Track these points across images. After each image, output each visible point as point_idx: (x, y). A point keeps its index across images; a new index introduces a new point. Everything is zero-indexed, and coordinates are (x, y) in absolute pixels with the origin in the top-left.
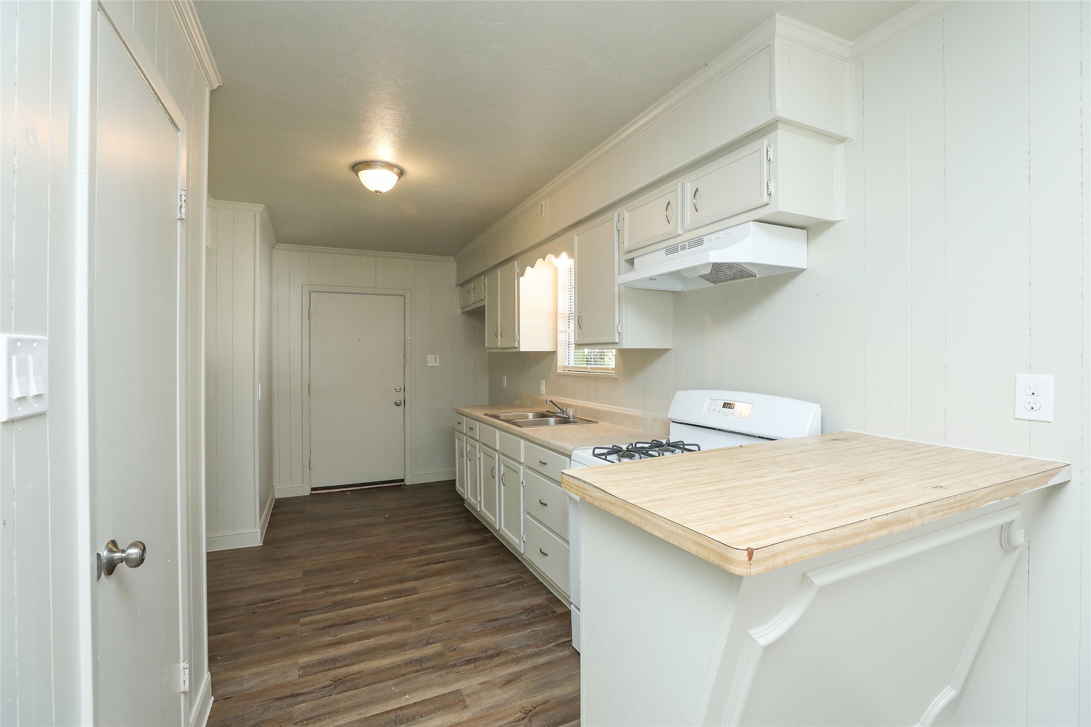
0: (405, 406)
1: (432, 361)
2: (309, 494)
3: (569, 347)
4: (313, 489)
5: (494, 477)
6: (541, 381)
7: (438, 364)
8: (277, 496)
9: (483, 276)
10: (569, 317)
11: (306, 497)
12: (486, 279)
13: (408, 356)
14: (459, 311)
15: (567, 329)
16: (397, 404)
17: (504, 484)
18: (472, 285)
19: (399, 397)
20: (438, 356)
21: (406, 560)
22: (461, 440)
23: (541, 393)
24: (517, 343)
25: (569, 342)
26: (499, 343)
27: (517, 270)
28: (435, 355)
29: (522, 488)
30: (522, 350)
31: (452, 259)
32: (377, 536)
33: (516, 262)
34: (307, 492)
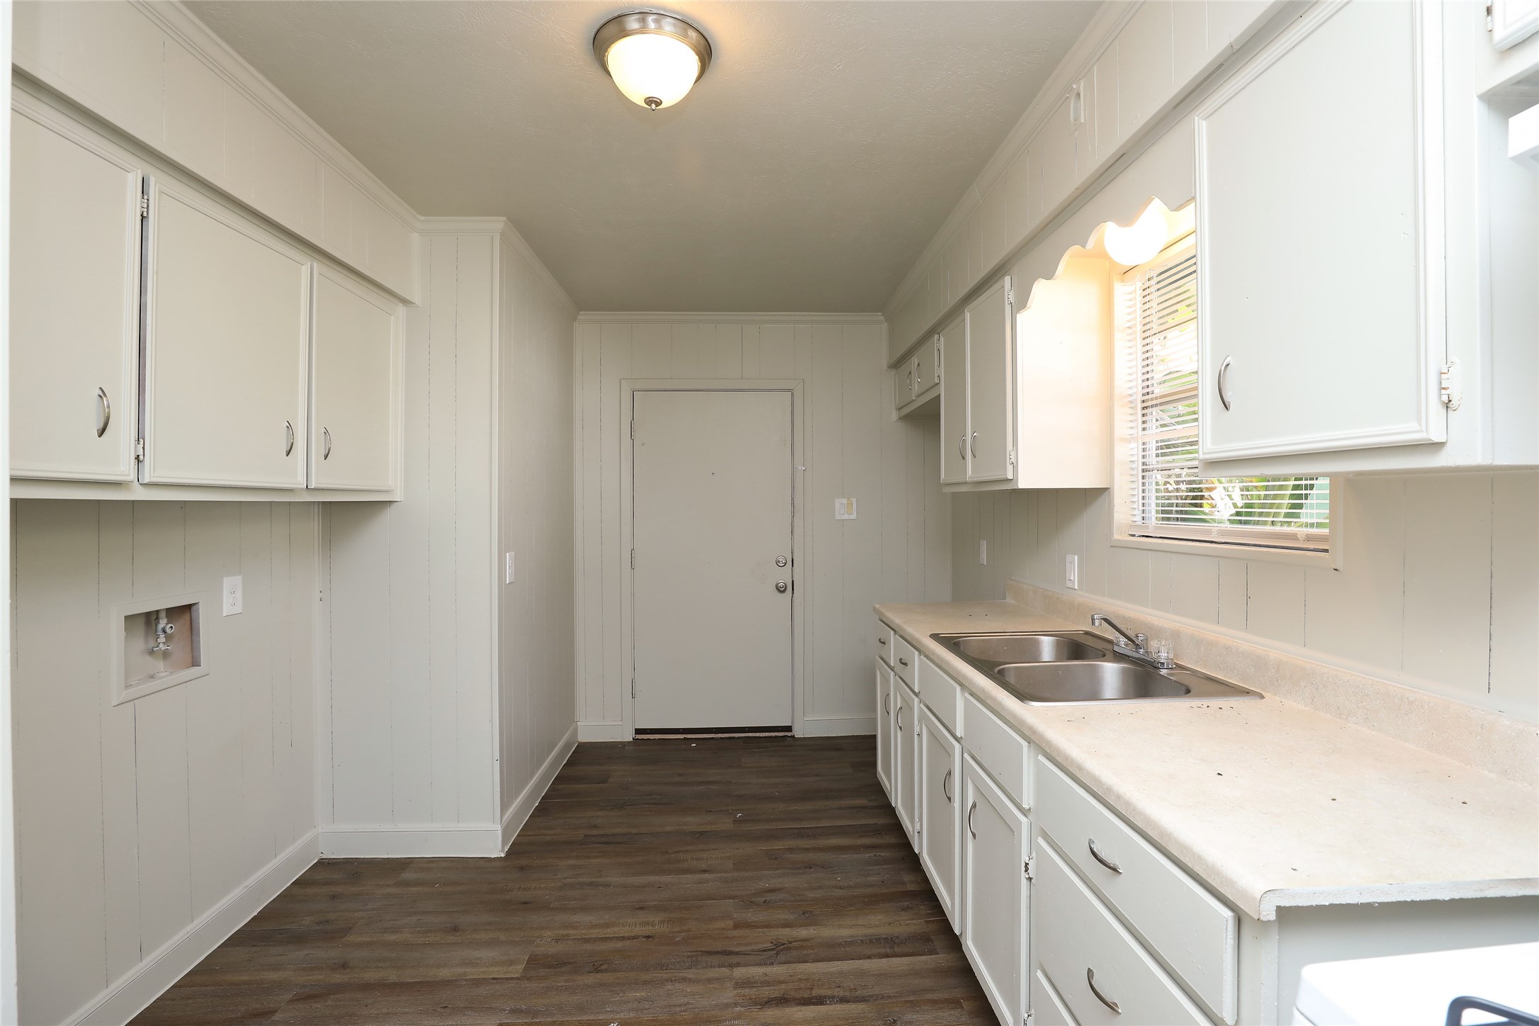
0: (793, 593)
1: (844, 509)
2: (632, 740)
3: (1143, 477)
4: (638, 731)
5: (949, 799)
6: (1069, 558)
7: (854, 516)
8: (583, 737)
9: (936, 336)
10: (1143, 401)
11: (624, 744)
12: (942, 339)
13: (798, 502)
14: (894, 415)
15: (1141, 433)
16: (781, 590)
17: (974, 835)
18: (915, 360)
19: (783, 577)
20: (854, 500)
21: (740, 972)
22: (886, 680)
23: (1069, 584)
24: (1010, 468)
25: (1144, 464)
26: (969, 472)
27: (1010, 296)
28: (848, 499)
29: (1024, 882)
30: (1022, 484)
31: (879, 317)
32: (704, 871)
33: (1007, 279)
34: (628, 736)
